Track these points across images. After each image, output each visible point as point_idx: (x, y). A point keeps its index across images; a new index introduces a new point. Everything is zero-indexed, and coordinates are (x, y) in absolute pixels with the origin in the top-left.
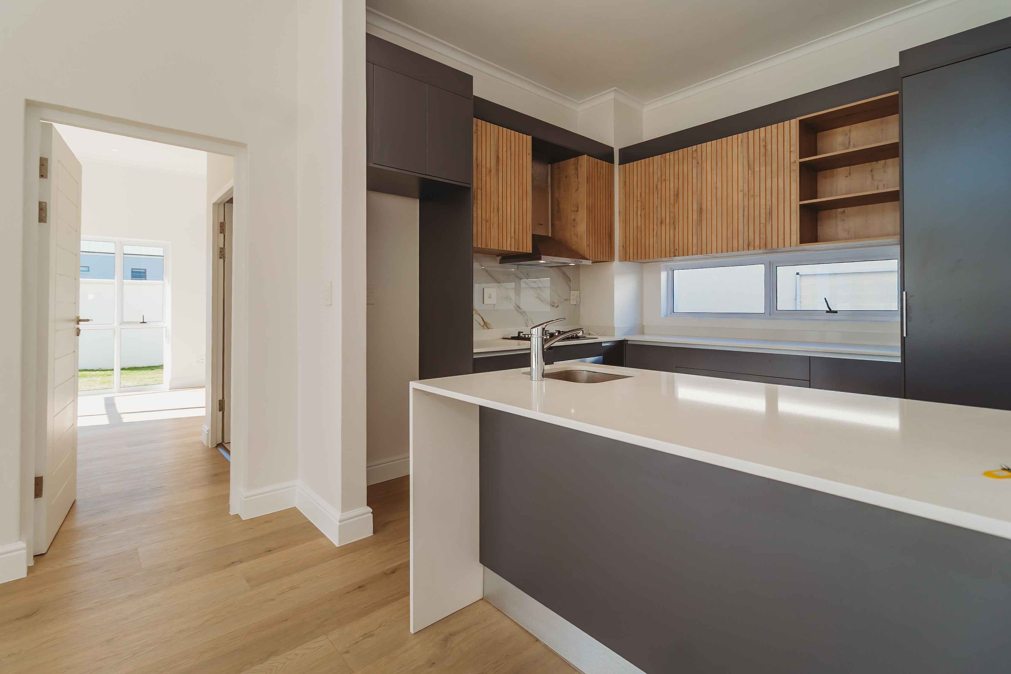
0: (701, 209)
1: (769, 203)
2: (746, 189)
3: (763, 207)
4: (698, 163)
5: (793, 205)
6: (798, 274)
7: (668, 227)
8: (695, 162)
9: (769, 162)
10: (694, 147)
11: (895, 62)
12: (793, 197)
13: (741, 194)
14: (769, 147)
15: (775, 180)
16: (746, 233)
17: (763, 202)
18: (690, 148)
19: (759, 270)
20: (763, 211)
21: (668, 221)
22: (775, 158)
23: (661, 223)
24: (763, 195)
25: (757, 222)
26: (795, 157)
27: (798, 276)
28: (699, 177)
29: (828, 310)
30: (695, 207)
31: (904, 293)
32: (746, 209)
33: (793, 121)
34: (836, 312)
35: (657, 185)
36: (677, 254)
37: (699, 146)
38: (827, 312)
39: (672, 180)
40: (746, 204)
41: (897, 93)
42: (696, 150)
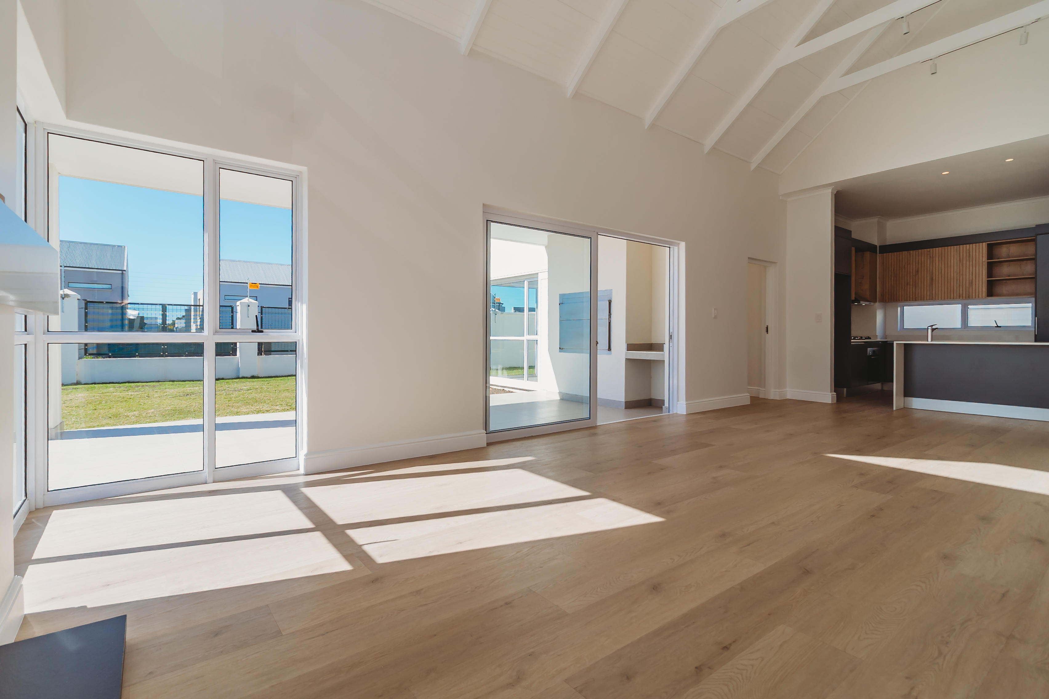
0: (932, 279)
1: (971, 278)
2: (958, 271)
3: (968, 280)
4: (930, 257)
5: (984, 280)
7: (911, 287)
8: (929, 257)
9: (971, 260)
10: (928, 250)
11: (1035, 226)
12: (983, 276)
13: (955, 274)
14: (971, 253)
15: (974, 268)
16: (958, 291)
17: (967, 277)
18: (925, 250)
19: (958, 307)
20: (967, 282)
21: (911, 283)
22: (974, 259)
23: (907, 284)
24: (967, 274)
25: (964, 287)
26: (985, 259)
28: (931, 264)
29: (996, 326)
30: (928, 278)
31: (1036, 318)
32: (958, 280)
33: (984, 244)
34: (1000, 327)
35: (904, 266)
36: (917, 300)
37: (931, 249)
38: (996, 327)
39: (914, 264)
40: (958, 278)
41: (1034, 238)
42: (930, 251)
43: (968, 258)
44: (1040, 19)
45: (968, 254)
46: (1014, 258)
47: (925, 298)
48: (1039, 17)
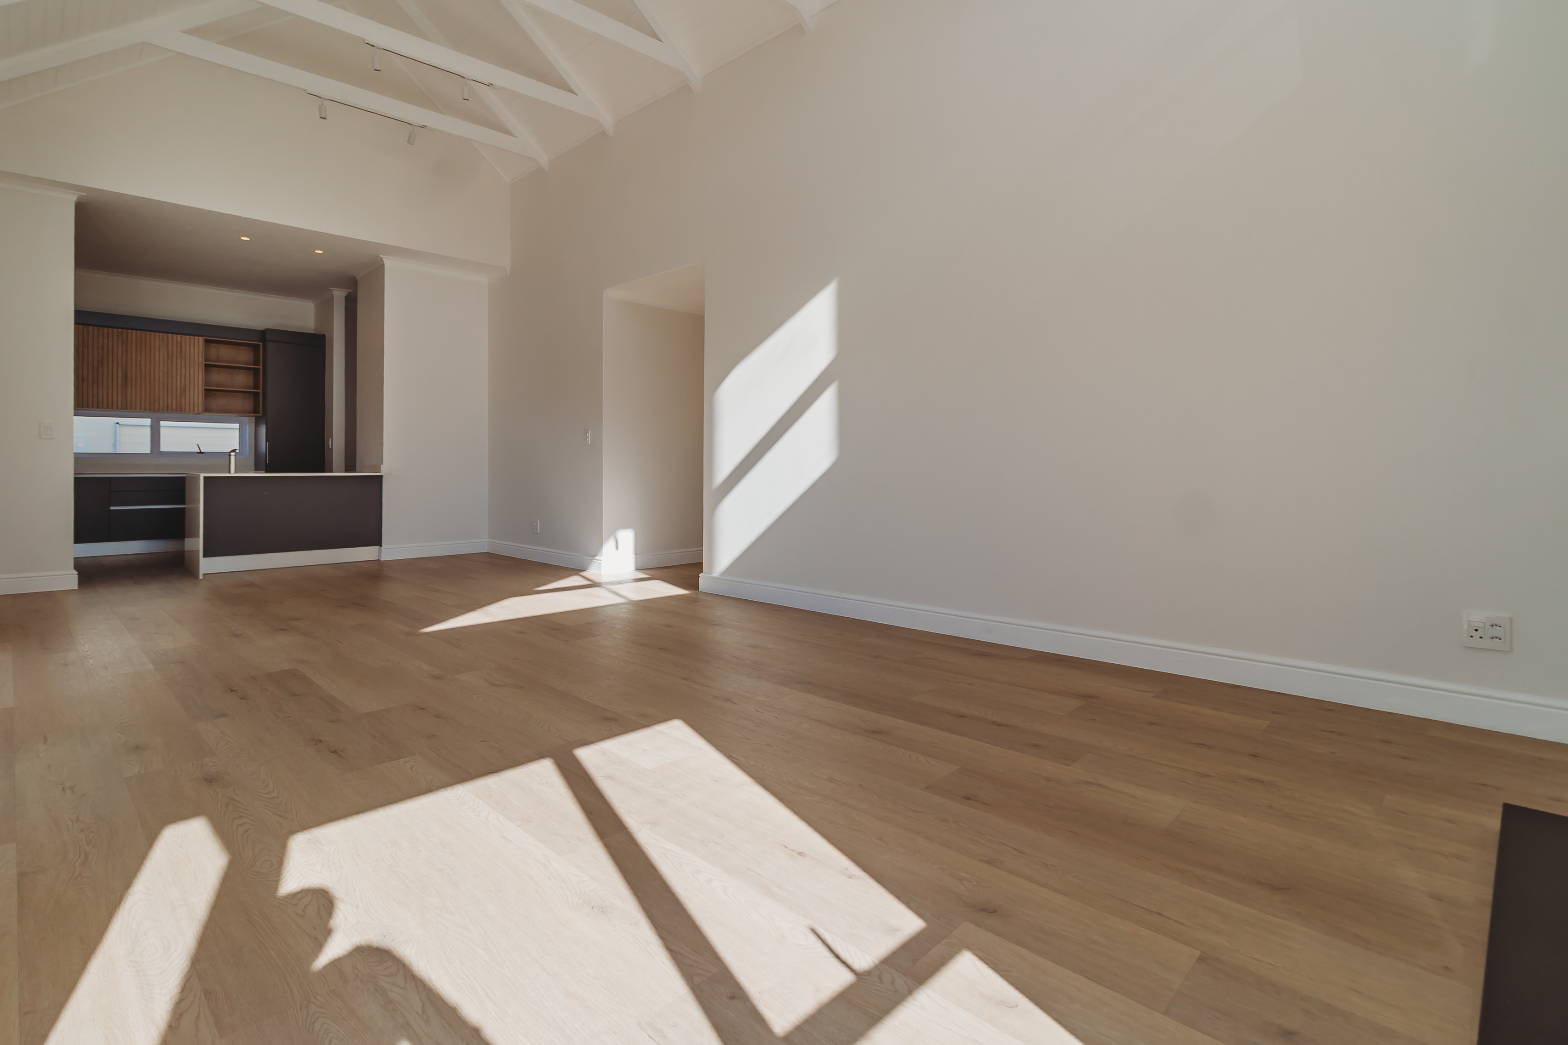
0: (126, 376)
1: (183, 384)
2: (166, 372)
3: (179, 385)
4: (123, 342)
5: (201, 388)
6: (118, 423)
9: (183, 357)
12: (200, 383)
13: (161, 374)
14: (183, 347)
15: (187, 369)
17: (179, 382)
20: (179, 388)
21: (90, 379)
23: (83, 380)
24: (179, 377)
25: (174, 394)
27: (118, 425)
28: (124, 353)
30: (120, 374)
32: (166, 384)
33: (201, 338)
34: (203, 453)
37: (125, 331)
38: (198, 453)
40: (166, 381)
41: (260, 344)
42: (121, 334)
43: (179, 355)
44: (426, 127)
45: (179, 349)
46: (224, 363)
47: (115, 407)
48: (426, 125)
